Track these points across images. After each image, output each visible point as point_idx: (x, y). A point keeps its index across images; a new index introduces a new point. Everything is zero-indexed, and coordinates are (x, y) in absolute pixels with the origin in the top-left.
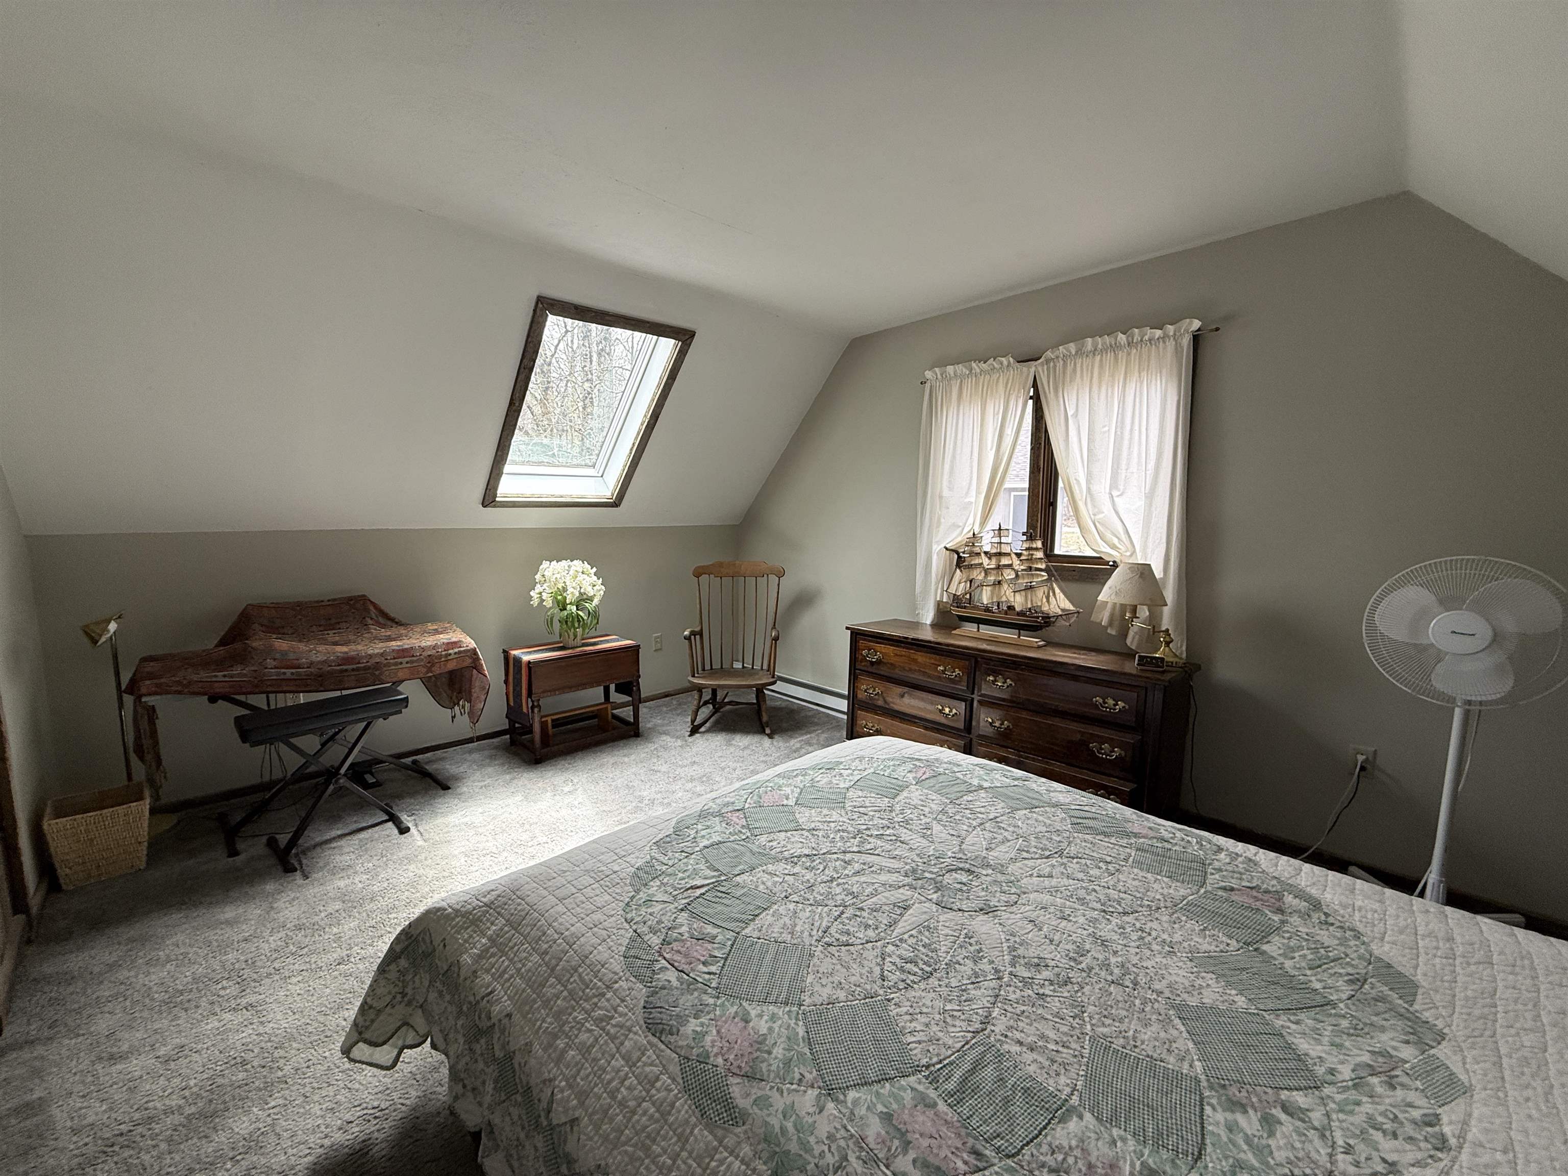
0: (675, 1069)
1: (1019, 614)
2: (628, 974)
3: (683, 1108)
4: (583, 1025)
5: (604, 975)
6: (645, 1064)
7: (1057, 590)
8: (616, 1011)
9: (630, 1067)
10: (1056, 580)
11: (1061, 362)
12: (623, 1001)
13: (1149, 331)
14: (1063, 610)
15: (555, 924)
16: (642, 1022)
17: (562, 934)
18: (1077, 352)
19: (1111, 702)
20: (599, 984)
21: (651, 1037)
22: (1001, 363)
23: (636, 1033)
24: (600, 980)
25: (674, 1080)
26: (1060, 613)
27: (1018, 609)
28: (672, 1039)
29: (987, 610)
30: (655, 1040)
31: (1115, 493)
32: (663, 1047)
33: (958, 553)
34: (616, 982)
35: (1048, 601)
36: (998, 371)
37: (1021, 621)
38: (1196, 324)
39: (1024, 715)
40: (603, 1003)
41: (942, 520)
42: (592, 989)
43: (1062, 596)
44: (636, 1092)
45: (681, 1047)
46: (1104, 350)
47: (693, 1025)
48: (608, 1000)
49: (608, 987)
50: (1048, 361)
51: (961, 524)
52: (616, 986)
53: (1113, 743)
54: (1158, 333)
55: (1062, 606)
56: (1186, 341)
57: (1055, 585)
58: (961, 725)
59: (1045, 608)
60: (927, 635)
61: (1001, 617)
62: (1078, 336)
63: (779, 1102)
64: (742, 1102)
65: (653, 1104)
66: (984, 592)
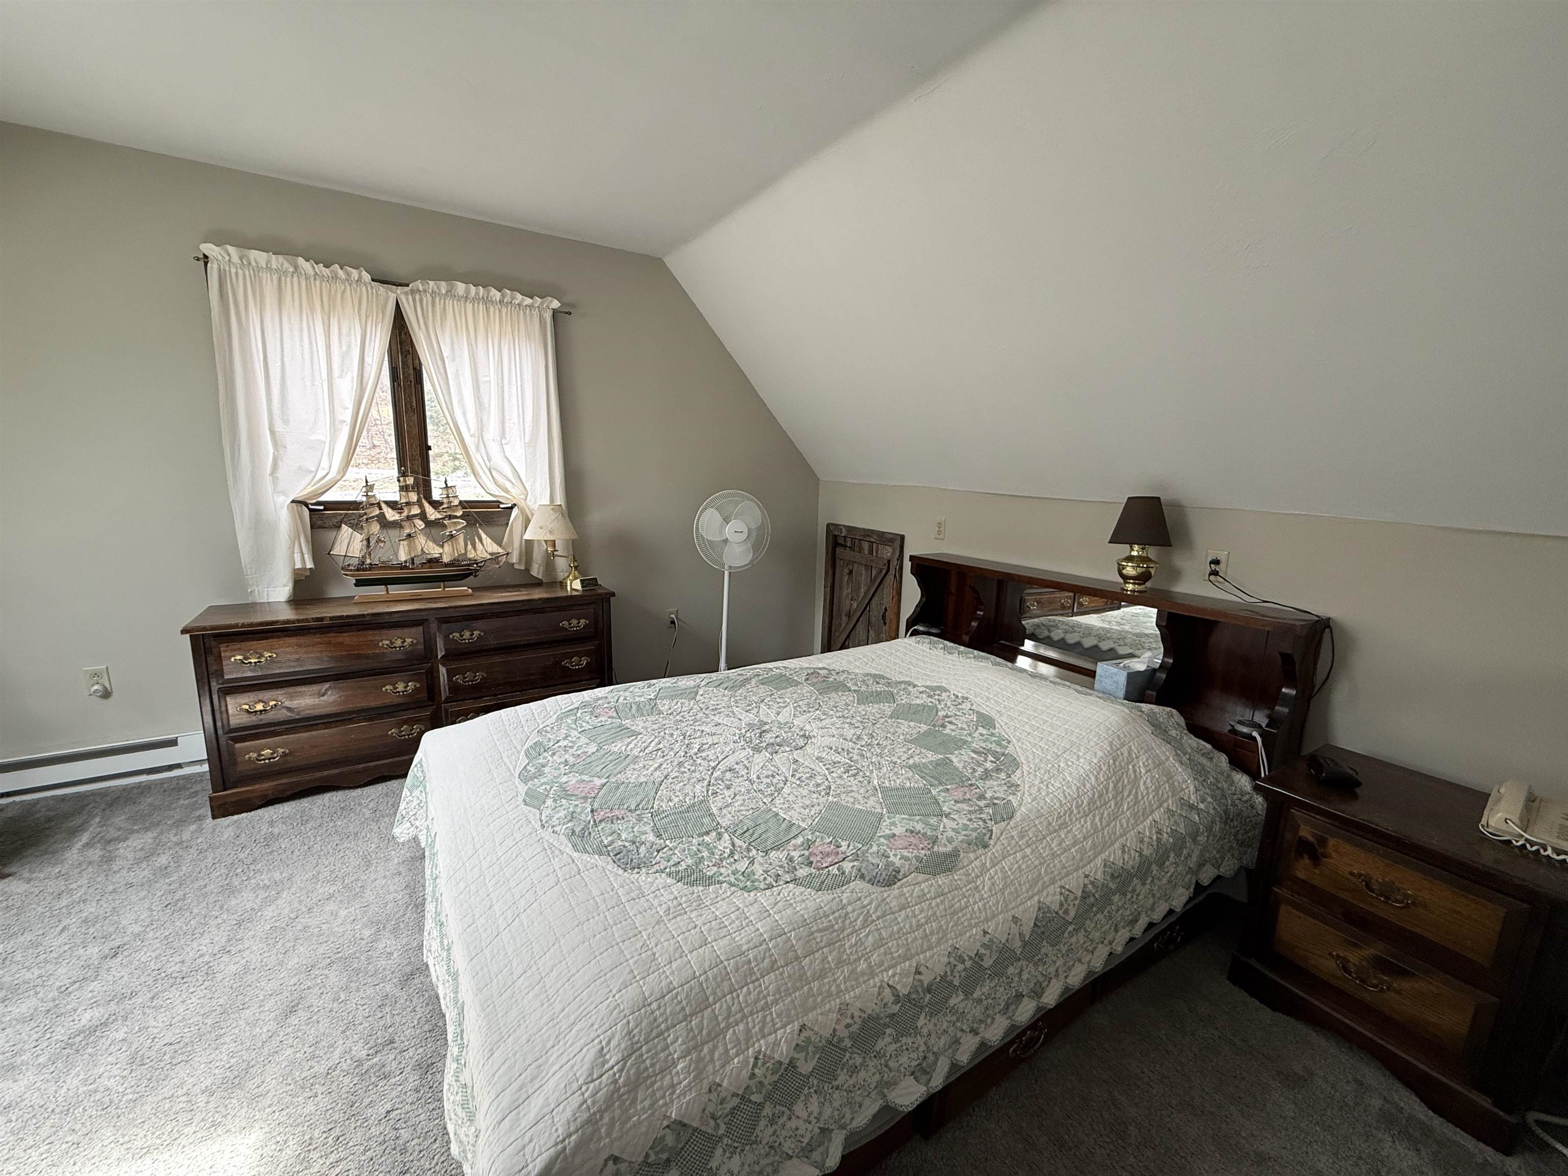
0: (921, 877)
1: (446, 565)
2: (838, 891)
3: (942, 880)
4: (860, 939)
5: (831, 908)
6: (911, 895)
7: (484, 536)
8: (865, 907)
9: (909, 907)
10: (480, 525)
11: (430, 298)
12: (860, 899)
13: (519, 296)
14: (490, 554)
16: (883, 889)
17: (765, 940)
18: (447, 292)
19: (574, 622)
20: (836, 914)
21: (896, 886)
22: (348, 274)
23: (888, 896)
24: (834, 913)
25: (927, 880)
26: (489, 557)
27: (446, 559)
28: (902, 872)
29: (402, 567)
30: (899, 884)
31: (504, 441)
32: (905, 880)
33: (306, 505)
34: (841, 901)
35: (474, 547)
36: (343, 281)
37: (452, 571)
38: (556, 304)
39: (497, 659)
40: (852, 916)
41: (280, 463)
42: (837, 923)
43: (489, 541)
44: (925, 907)
45: (909, 868)
46: (476, 299)
47: (897, 861)
48: (854, 911)
49: (842, 908)
51: (314, 469)
52: (845, 901)
53: (580, 655)
54: (528, 301)
55: (490, 550)
56: (548, 316)
57: (481, 531)
59: (471, 555)
60: (287, 614)
61: (427, 572)
63: (951, 834)
64: (949, 848)
65: (935, 898)
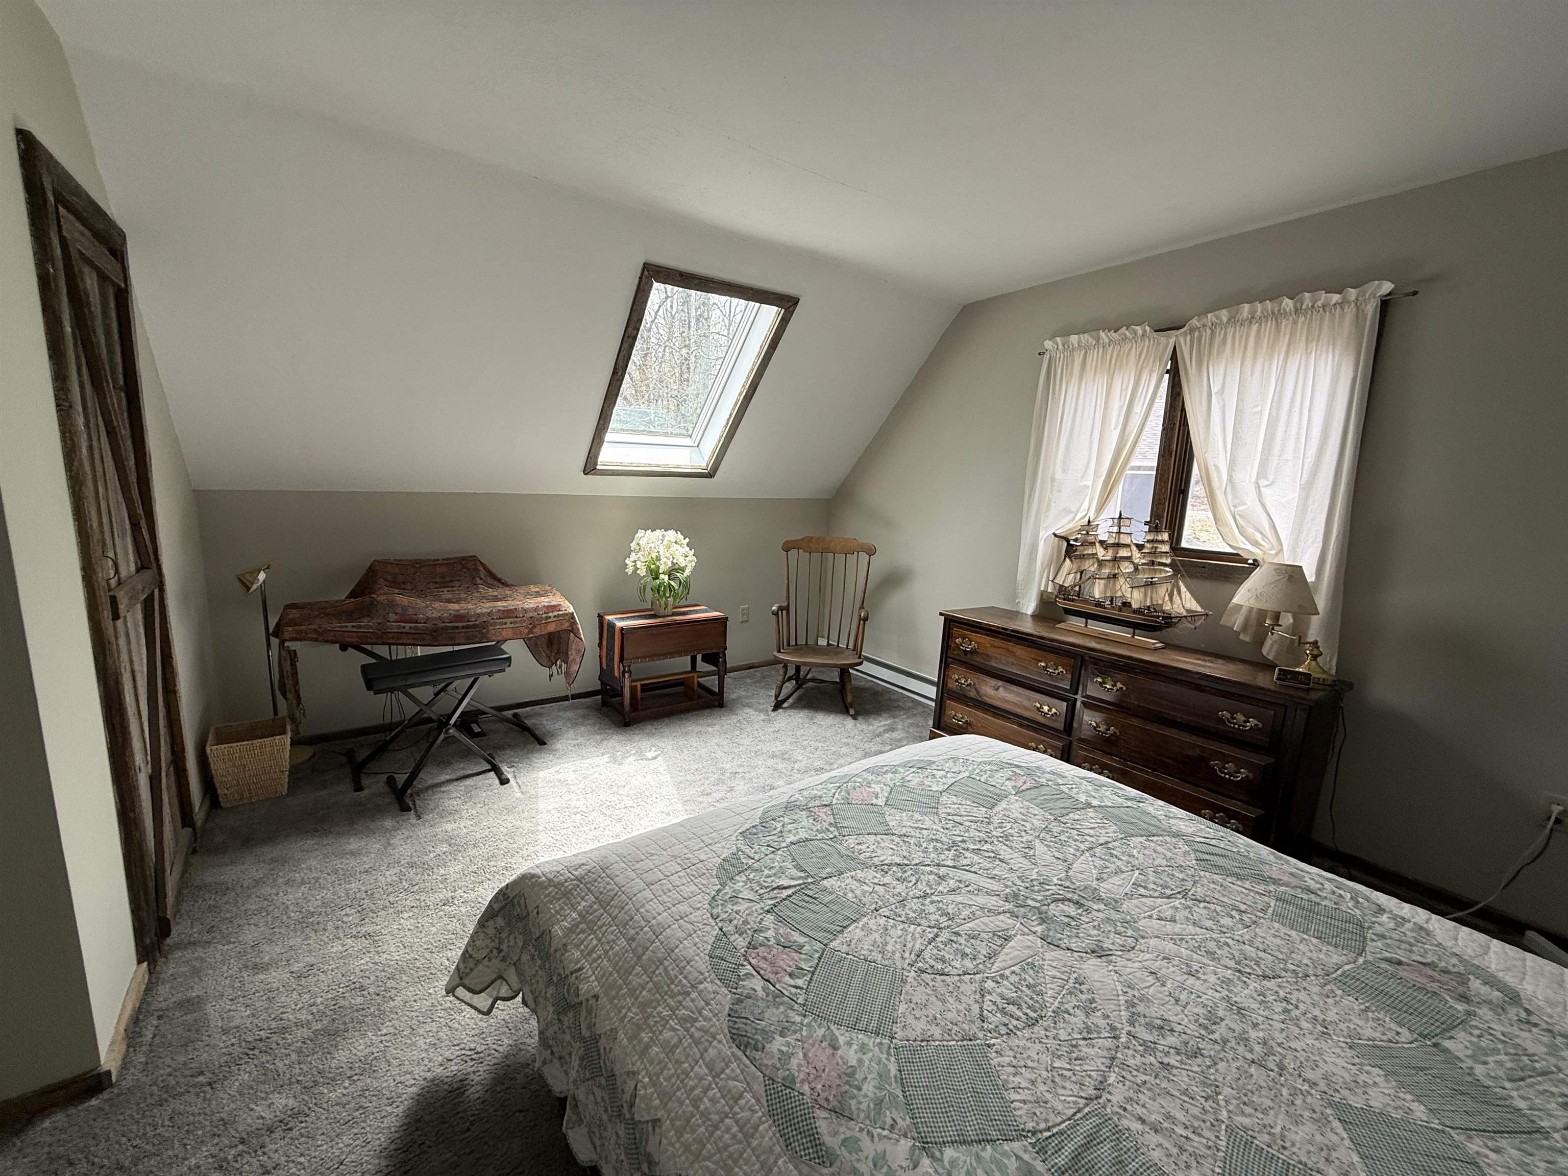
0: (759, 1088)
1: (1135, 612)
2: (713, 975)
3: (767, 1133)
4: (667, 1022)
5: (690, 973)
6: (729, 1078)
7: (1183, 589)
8: (700, 1013)
9: (714, 1078)
10: (1182, 576)
11: (1209, 332)
12: (708, 1004)
13: (1323, 296)
14: (1187, 611)
15: (642, 910)
16: (726, 1031)
17: (649, 922)
18: (1229, 320)
19: (1240, 717)
20: (685, 981)
21: (735, 1049)
22: (1135, 332)
23: (720, 1042)
24: (685, 978)
25: (758, 1100)
26: (1185, 614)
27: (1135, 606)
28: (758, 1055)
29: (1098, 604)
30: (740, 1053)
31: (1263, 483)
32: (748, 1062)
33: (1068, 541)
34: (701, 983)
35: (1171, 599)
36: (1130, 340)
37: (1137, 618)
38: (1387, 287)
39: (1135, 722)
40: (688, 1002)
41: (1053, 504)
42: (677, 986)
43: (1189, 595)
44: (719, 1106)
45: (767, 1066)
46: (1265, 317)
47: (778, 1044)
48: (693, 1001)
49: (692, 986)
50: (1192, 331)
51: (1074, 510)
52: (701, 987)
53: (1240, 764)
54: (1336, 298)
55: (1188, 606)
56: (1371, 309)
57: (1181, 583)
58: (1060, 726)
59: (1167, 607)
60: (1028, 627)
61: (1115, 614)
62: (1231, 301)
63: (869, 1148)
64: (831, 1141)
65: (737, 1122)
66: (1097, 585)
